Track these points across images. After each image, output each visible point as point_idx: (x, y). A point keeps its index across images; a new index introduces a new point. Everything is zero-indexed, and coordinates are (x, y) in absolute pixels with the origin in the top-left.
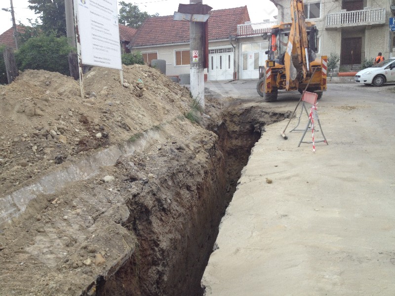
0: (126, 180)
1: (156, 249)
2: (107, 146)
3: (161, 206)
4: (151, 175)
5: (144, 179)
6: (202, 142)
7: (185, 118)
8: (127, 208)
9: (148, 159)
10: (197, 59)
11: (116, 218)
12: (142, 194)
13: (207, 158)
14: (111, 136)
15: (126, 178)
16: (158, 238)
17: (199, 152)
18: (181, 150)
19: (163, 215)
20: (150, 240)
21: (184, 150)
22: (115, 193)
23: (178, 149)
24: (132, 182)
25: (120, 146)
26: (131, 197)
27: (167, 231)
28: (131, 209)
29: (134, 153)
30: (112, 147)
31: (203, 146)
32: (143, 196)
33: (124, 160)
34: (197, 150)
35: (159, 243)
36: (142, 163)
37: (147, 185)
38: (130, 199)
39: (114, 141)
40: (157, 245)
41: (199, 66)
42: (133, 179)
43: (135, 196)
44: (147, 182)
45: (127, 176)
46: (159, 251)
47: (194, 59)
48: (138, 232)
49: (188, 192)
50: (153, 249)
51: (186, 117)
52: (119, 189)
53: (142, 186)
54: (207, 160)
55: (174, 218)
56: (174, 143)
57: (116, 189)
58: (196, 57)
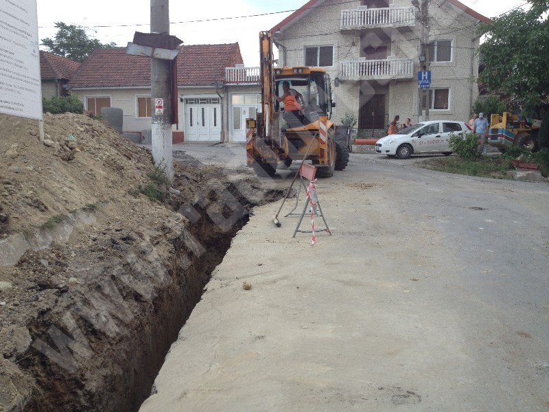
0: (32, 288)
1: (80, 392)
2: (6, 235)
3: (90, 327)
4: (73, 279)
5: (61, 286)
6: (164, 228)
7: (140, 194)
8: (28, 332)
9: (73, 255)
10: (162, 110)
11: (6, 348)
12: (56, 310)
13: (170, 252)
14: (14, 220)
15: (32, 284)
16: (83, 375)
17: (158, 243)
18: (129, 241)
19: (93, 340)
20: (69, 380)
21: (134, 240)
22: (10, 309)
23: (124, 239)
24: (41, 290)
25: (28, 235)
26: (36, 315)
27: (98, 364)
28: (35, 334)
29: (51, 245)
30: (14, 237)
31: (165, 235)
32: (57, 313)
33: (32, 257)
34: (155, 242)
35: (83, 383)
36: (63, 261)
37: (65, 295)
38: (34, 318)
39: (18, 226)
40: (82, 387)
41: (165, 120)
42: (43, 286)
43: (42, 313)
44: (66, 291)
45: (35, 281)
46: (85, 395)
47: (157, 110)
48: (48, 367)
49: (136, 304)
50: (75, 394)
51: (143, 192)
52: (17, 302)
53: (55, 297)
54: (170, 255)
55: (111, 345)
56: (119, 231)
57: (12, 303)
58: (160, 107)
